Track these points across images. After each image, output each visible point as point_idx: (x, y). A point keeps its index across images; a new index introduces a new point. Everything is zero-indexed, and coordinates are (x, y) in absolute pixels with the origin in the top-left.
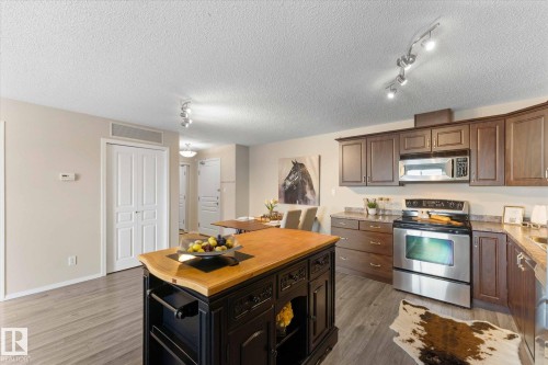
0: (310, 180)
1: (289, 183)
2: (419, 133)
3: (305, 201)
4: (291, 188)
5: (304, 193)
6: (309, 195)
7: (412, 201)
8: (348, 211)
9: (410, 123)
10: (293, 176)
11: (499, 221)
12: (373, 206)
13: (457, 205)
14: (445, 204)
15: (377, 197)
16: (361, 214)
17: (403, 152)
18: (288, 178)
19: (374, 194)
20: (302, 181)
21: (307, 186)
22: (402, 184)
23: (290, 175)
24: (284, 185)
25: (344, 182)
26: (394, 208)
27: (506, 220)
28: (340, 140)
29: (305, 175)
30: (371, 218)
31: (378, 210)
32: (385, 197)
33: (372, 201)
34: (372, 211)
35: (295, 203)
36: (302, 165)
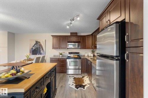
0: (42, 47)
1: (34, 48)
2: (71, 37)
3: (41, 54)
4: (35, 50)
5: (40, 51)
6: (42, 52)
7: (70, 52)
8: (54, 56)
9: (69, 34)
10: (36, 45)
11: (84, 56)
12: (61, 54)
13: (78, 53)
14: (76, 53)
15: (62, 52)
16: (58, 56)
17: (68, 41)
18: (34, 46)
19: (61, 51)
20: (39, 47)
21: (41, 49)
22: (68, 48)
23: (34, 45)
24: (32, 49)
25: (54, 48)
26: (66, 54)
27: (85, 56)
28: (52, 36)
29: (40, 45)
30: (61, 57)
31: (62, 55)
32: (64, 52)
33: (61, 53)
34: (61, 56)
35: (37, 54)
36: (39, 42)
